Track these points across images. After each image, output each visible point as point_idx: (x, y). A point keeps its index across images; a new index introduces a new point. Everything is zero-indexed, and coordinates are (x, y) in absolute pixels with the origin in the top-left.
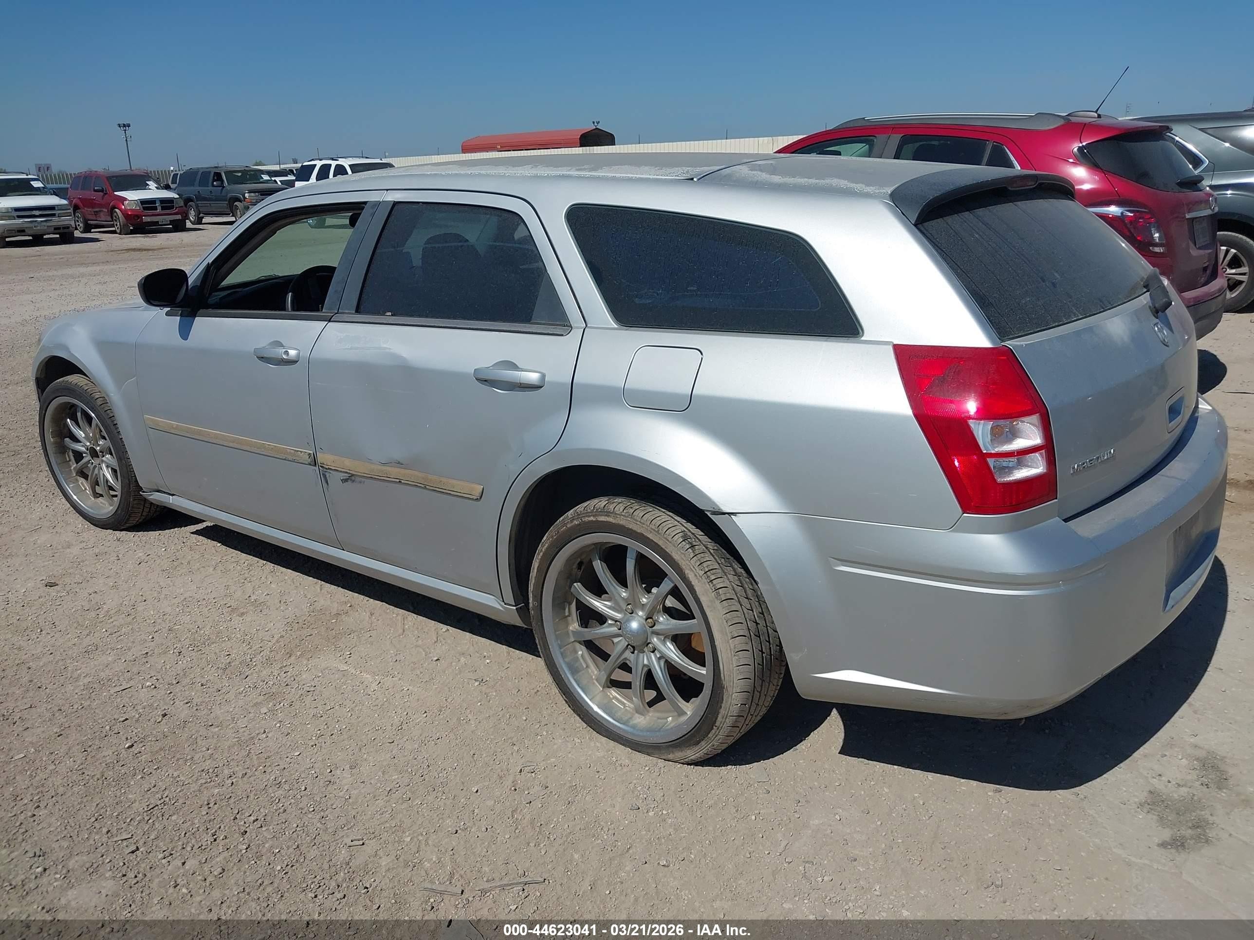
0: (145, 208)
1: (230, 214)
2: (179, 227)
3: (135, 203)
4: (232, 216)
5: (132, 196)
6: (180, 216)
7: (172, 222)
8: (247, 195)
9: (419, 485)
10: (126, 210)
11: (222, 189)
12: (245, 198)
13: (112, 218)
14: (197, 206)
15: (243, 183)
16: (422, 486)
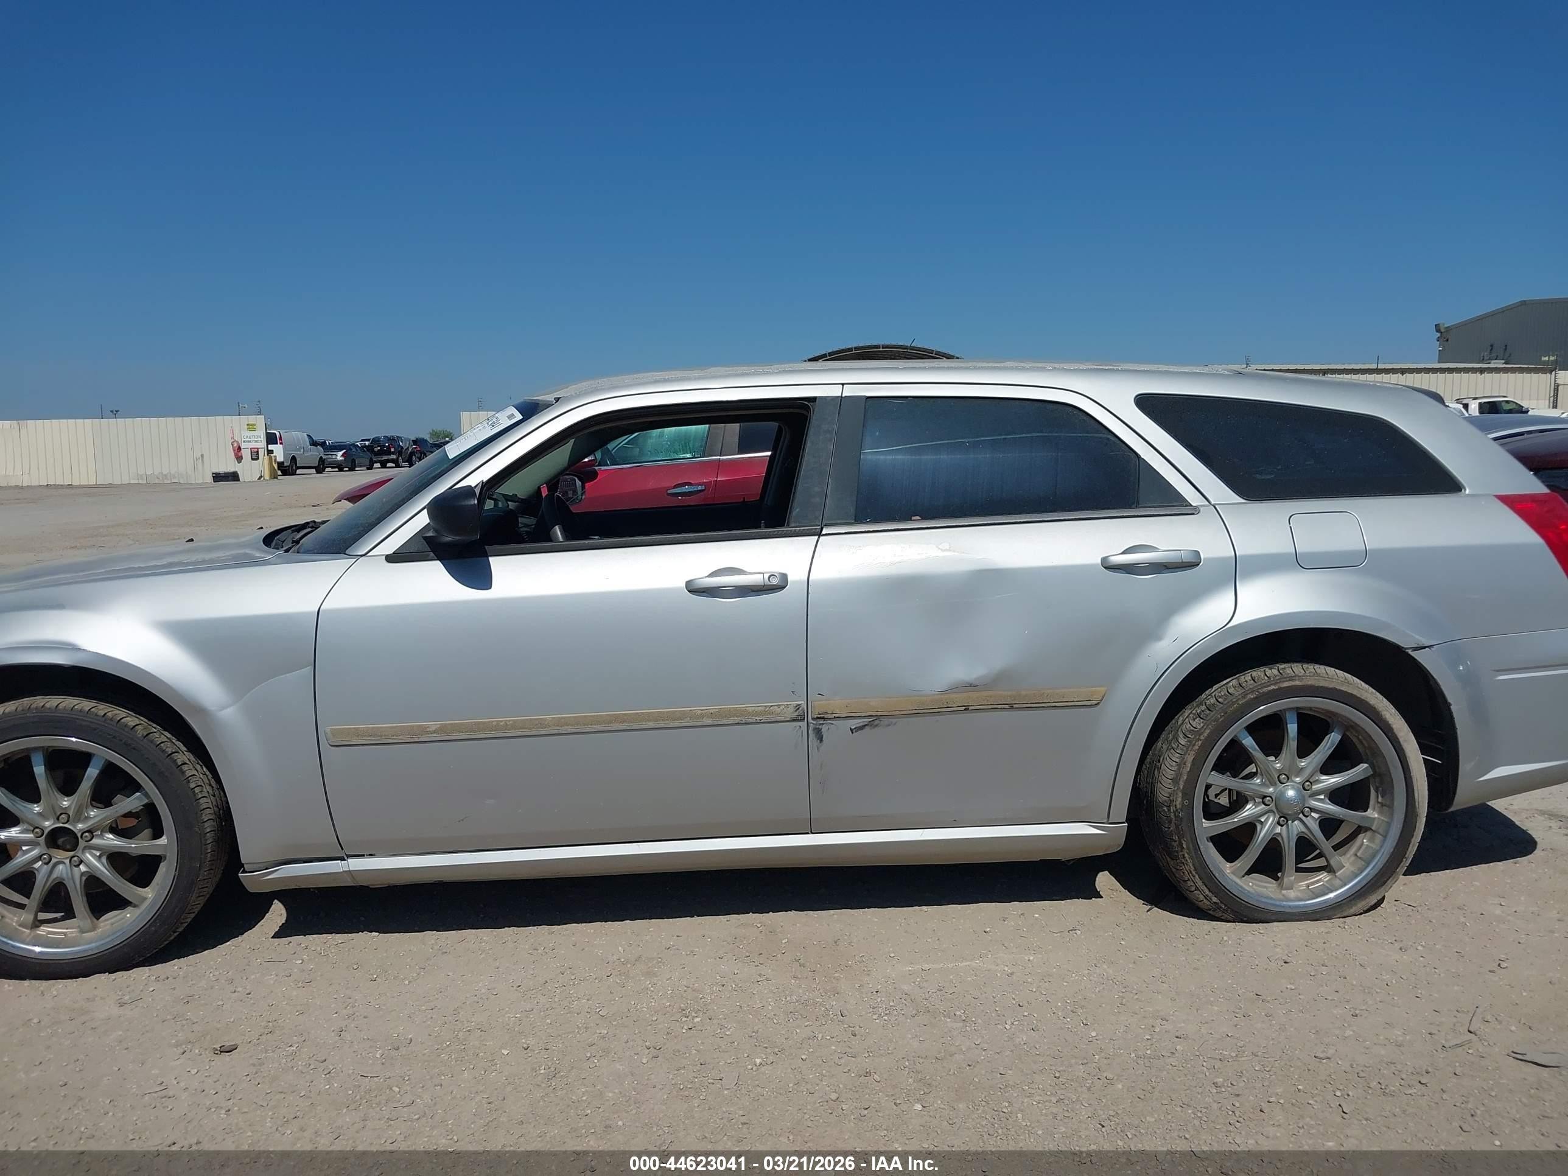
9: (1000, 706)
16: (1007, 706)
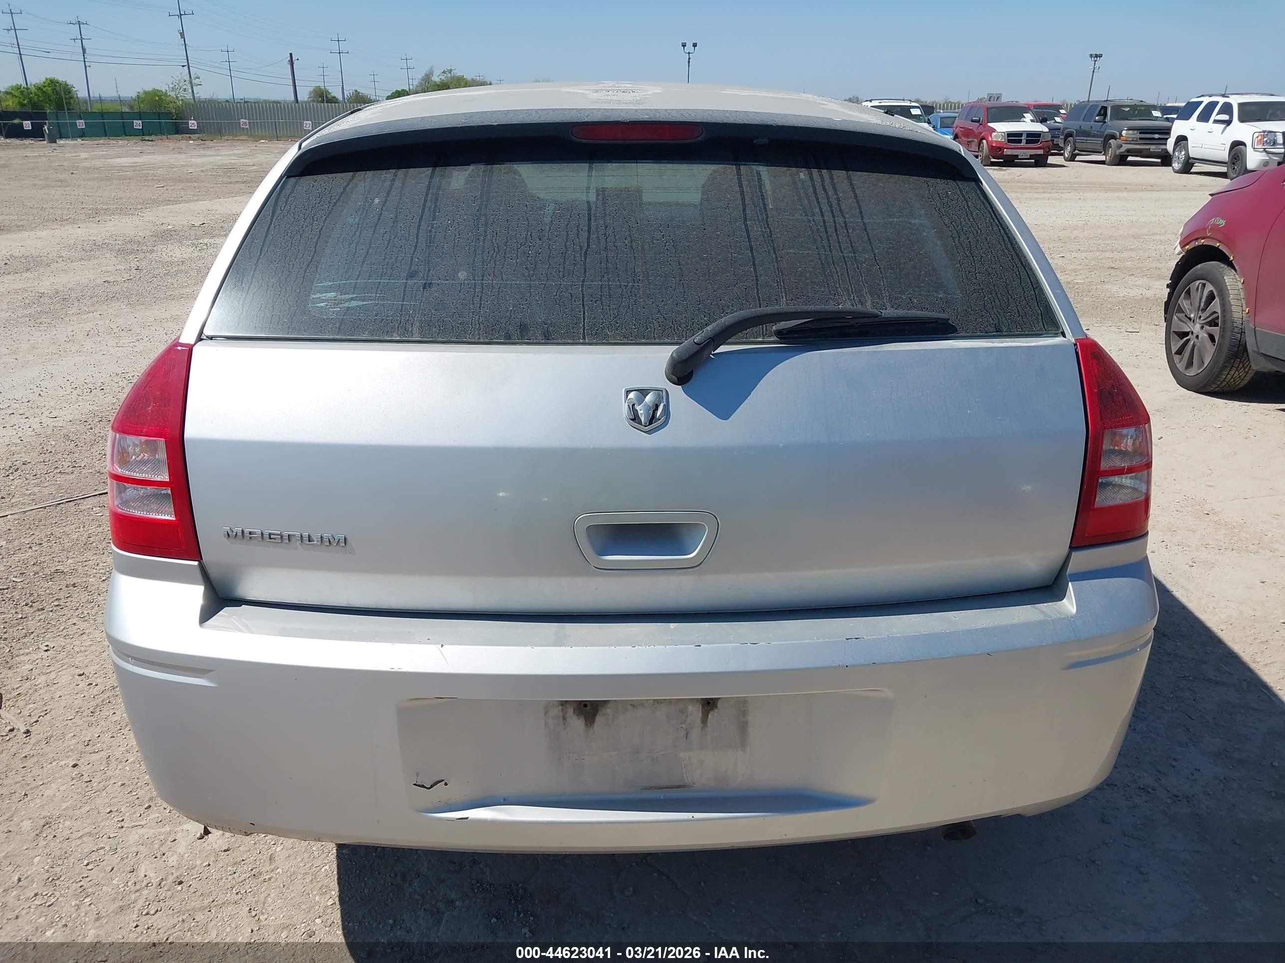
0: (1009, 141)
1: (1101, 152)
2: (1040, 162)
3: (1002, 135)
4: (1104, 155)
5: (1002, 128)
6: (1042, 150)
7: (1032, 157)
8: (1124, 133)
10: (992, 142)
11: (1102, 125)
12: (1121, 135)
13: (979, 149)
14: (1075, 142)
15: (1127, 119)
